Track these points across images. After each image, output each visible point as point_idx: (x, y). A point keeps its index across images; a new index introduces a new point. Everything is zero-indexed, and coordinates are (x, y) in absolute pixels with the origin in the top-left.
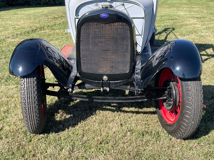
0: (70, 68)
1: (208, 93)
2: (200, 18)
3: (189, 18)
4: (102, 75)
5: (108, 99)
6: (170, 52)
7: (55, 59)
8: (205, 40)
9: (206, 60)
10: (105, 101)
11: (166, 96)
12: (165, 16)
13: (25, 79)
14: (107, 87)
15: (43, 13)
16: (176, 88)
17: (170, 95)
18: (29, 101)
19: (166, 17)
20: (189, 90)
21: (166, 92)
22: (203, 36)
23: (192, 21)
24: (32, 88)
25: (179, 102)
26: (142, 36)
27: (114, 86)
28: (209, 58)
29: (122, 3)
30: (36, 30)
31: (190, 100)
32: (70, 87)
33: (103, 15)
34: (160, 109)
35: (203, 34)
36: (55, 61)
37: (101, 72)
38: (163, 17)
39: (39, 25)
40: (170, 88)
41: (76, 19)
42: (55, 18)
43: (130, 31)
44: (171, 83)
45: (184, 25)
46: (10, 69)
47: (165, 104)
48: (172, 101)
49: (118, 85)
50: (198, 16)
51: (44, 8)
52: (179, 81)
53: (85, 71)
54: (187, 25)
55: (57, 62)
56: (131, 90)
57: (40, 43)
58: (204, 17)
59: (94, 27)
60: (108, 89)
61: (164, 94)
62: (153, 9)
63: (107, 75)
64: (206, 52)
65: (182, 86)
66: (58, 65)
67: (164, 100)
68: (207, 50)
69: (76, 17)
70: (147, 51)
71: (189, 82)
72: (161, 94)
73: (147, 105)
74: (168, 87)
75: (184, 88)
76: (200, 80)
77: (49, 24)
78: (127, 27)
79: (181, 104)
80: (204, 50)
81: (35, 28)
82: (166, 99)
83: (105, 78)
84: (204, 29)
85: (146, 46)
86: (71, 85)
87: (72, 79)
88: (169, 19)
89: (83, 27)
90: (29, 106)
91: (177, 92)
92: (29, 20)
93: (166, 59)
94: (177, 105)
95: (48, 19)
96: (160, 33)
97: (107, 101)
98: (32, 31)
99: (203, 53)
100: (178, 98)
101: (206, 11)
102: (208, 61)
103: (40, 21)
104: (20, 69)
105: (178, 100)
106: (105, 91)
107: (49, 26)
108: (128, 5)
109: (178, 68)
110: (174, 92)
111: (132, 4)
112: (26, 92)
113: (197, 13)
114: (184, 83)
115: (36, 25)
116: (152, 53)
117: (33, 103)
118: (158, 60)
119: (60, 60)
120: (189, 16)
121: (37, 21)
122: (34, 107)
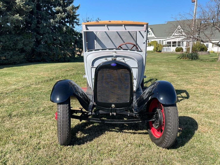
0: (89, 100)
1: (183, 121)
2: (176, 72)
3: (168, 72)
4: (111, 104)
5: (115, 121)
6: (156, 88)
7: (79, 93)
8: (180, 87)
9: (181, 100)
10: (112, 123)
11: (154, 119)
12: (150, 70)
13: (61, 105)
14: (114, 112)
15: (58, 67)
16: (161, 113)
17: (157, 118)
18: (63, 120)
19: (150, 72)
20: (170, 112)
21: (154, 116)
22: (179, 85)
23: (170, 74)
24: (66, 111)
25: (163, 123)
26: (137, 80)
27: (119, 111)
28: (184, 99)
29: (123, 58)
30: (53, 79)
31: (170, 119)
32: (90, 111)
33: (113, 64)
34: (150, 130)
35: (179, 83)
36: (79, 95)
37: (110, 101)
38: (148, 72)
39: (55, 76)
40: (157, 113)
41: (92, 68)
42: (67, 70)
43: (130, 75)
44: (158, 110)
45: (165, 77)
46: (51, 99)
47: (154, 125)
48: (158, 122)
49: (122, 111)
50: (175, 71)
51: (58, 63)
52: (163, 107)
53: (100, 101)
54: (166, 77)
55: (81, 95)
56: (130, 114)
57: (70, 82)
58: (179, 72)
59: (107, 72)
60: (115, 114)
61: (153, 117)
62: (143, 62)
63: (114, 104)
64: (181, 95)
65: (165, 110)
66: (82, 97)
67: (153, 122)
68: (181, 94)
69: (92, 67)
70: (140, 90)
71: (169, 107)
72: (151, 117)
73: (141, 128)
74: (156, 112)
75: (166, 111)
76: (176, 106)
77: (63, 75)
78: (128, 72)
79: (164, 124)
80: (180, 94)
81: (52, 78)
82: (154, 121)
83: (113, 105)
84: (179, 80)
85: (139, 87)
86: (90, 110)
87: (91, 106)
88: (153, 73)
89: (100, 72)
90: (63, 123)
91: (162, 115)
92: (48, 72)
93: (153, 93)
94: (162, 124)
95: (62, 71)
96: (147, 82)
97: (114, 122)
98: (50, 80)
99: (179, 95)
100: (163, 119)
101: (181, 68)
102: (182, 101)
103: (56, 73)
104: (58, 99)
105: (162, 121)
106: (113, 115)
107: (62, 76)
108: (127, 59)
109: (161, 99)
110: (160, 116)
111: (130, 59)
112: (61, 114)
113: (174, 69)
114: (166, 108)
115: (53, 75)
116: (143, 91)
117: (66, 121)
118: (147, 95)
119: (82, 94)
120: (168, 71)
121: (54, 72)
122: (66, 124)
